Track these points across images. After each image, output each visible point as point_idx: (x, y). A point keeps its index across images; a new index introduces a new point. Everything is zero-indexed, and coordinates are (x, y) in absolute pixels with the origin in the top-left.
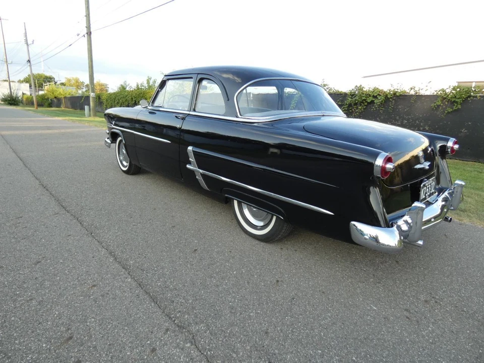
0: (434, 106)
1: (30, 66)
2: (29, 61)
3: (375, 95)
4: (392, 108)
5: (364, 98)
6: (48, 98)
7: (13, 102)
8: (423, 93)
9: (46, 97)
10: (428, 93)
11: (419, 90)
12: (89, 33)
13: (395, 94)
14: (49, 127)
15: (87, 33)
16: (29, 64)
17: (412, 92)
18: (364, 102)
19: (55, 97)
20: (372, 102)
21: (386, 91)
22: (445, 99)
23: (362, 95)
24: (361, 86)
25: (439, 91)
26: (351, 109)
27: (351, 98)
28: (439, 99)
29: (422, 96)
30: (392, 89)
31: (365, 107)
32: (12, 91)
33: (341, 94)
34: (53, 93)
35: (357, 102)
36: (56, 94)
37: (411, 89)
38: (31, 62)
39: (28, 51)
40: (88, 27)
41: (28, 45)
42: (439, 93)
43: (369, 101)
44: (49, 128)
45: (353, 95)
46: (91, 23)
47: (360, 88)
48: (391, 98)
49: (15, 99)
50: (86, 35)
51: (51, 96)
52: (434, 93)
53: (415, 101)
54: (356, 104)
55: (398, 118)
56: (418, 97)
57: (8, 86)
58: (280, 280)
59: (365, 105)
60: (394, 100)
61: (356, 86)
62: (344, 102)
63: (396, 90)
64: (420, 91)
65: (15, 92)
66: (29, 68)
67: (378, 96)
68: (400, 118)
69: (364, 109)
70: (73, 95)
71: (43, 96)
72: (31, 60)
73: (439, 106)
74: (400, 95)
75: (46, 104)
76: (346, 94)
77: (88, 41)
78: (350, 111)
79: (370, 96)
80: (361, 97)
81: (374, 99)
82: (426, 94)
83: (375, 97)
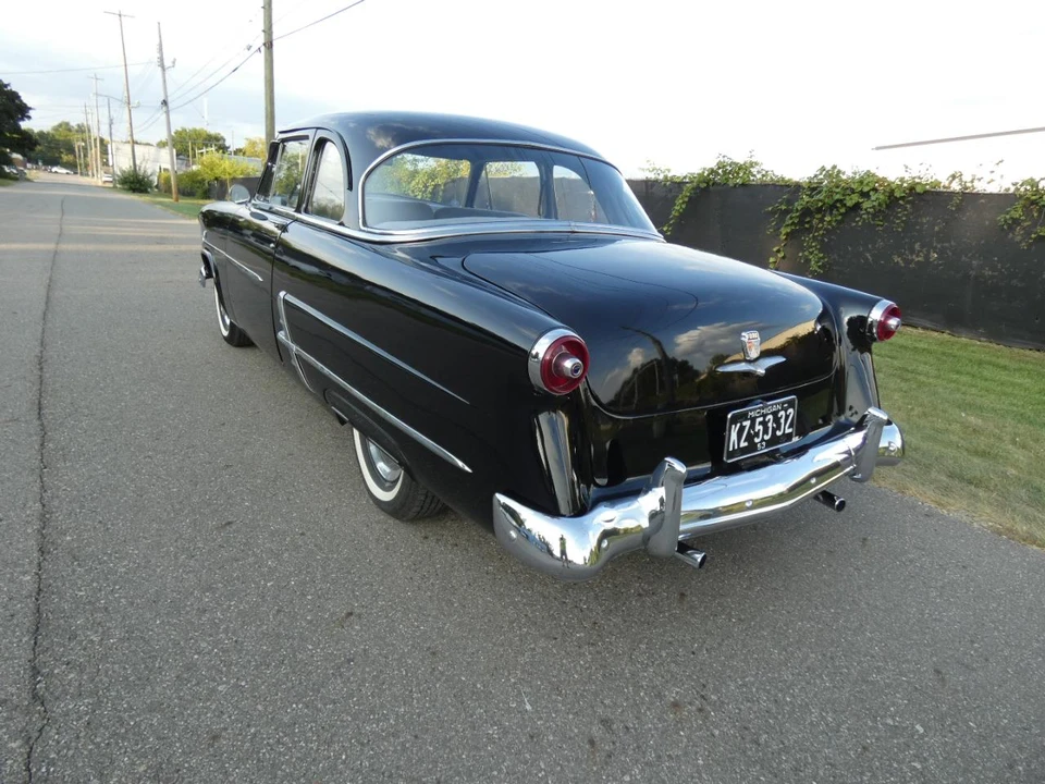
0: (1005, 221)
1: (167, 112)
2: (165, 103)
3: (866, 189)
4: (903, 221)
5: (837, 197)
6: (204, 180)
7: (138, 186)
8: (980, 187)
9: (200, 178)
10: (993, 189)
11: (972, 182)
12: (269, 45)
13: (912, 188)
14: (162, 238)
15: (264, 44)
16: (164, 108)
17: (956, 187)
18: (838, 205)
19: (216, 179)
20: (857, 206)
21: (893, 180)
22: (1033, 203)
23: (835, 189)
24: (834, 167)
25: (1022, 185)
26: (808, 222)
27: (811, 196)
28: (1019, 205)
29: (977, 194)
30: (907, 177)
31: (840, 218)
32: (138, 162)
33: (788, 186)
34: (212, 170)
35: (820, 204)
36: (218, 172)
37: (954, 177)
38: (170, 105)
39: (165, 81)
40: (268, 31)
41: (164, 69)
42: (1022, 189)
43: (849, 203)
44: (161, 241)
45: (814, 189)
46: (273, 21)
47: (833, 174)
48: (902, 198)
49: (143, 179)
50: (263, 49)
51: (208, 177)
52: (1008, 189)
53: (959, 208)
54: (819, 210)
55: (917, 246)
56: (969, 198)
57: (131, 153)
58: (357, 611)
59: (841, 214)
60: (908, 202)
61: (823, 169)
62: (793, 204)
63: (917, 180)
64: (976, 183)
65: (143, 166)
66: (165, 115)
67: (871, 193)
68: (922, 246)
69: (838, 222)
70: (249, 174)
71: (195, 174)
72: (169, 100)
73: (1016, 221)
74: (926, 192)
75: (200, 191)
76: (798, 187)
77: (266, 60)
78: (807, 226)
79: (853, 191)
80: (831, 192)
81: (861, 201)
82: (988, 192)
83: (865, 195)
